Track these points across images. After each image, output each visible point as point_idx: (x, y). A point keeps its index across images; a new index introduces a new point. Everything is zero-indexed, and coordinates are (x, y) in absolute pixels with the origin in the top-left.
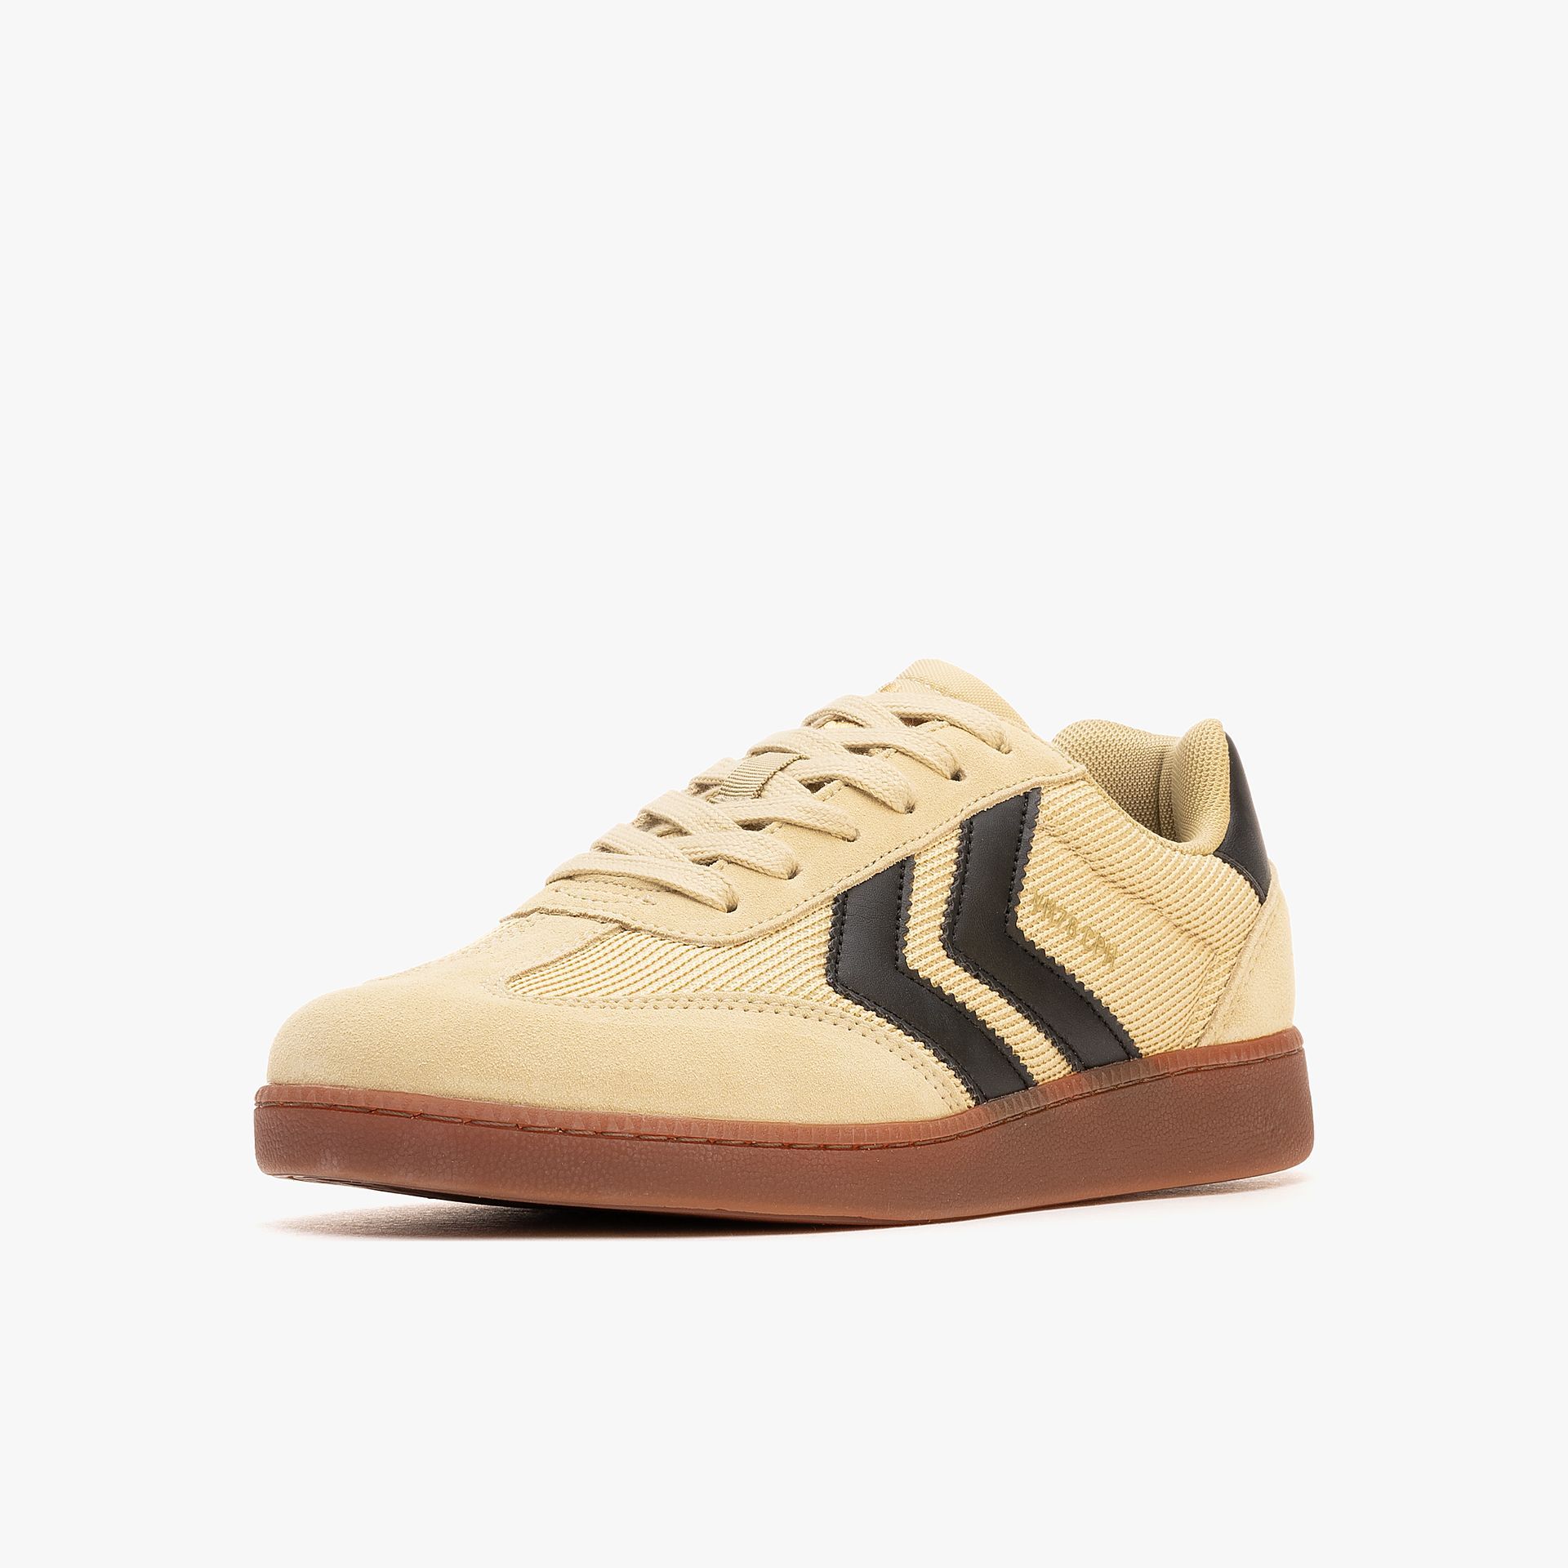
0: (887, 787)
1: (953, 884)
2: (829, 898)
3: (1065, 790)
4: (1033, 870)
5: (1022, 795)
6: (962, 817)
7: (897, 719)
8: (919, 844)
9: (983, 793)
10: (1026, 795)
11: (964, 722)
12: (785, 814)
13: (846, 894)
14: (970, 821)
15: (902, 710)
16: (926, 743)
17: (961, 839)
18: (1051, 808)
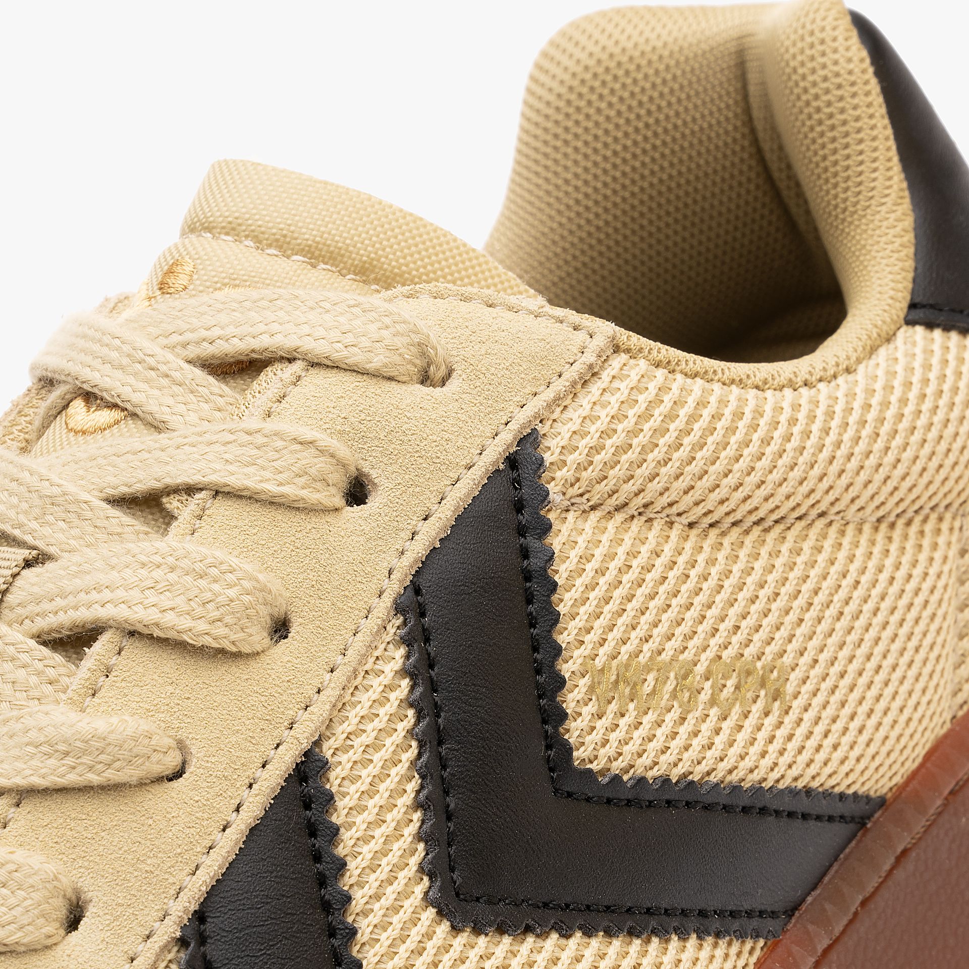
0: (216, 614)
1: (420, 755)
2: (165, 948)
3: (585, 401)
4: (573, 623)
5: (502, 467)
6: (394, 587)
7: (200, 374)
8: (321, 709)
9: (421, 511)
10: (512, 461)
11: (339, 353)
12: (19, 772)
13: (200, 916)
14: (415, 588)
15: (208, 350)
16: (272, 455)
17: (407, 641)
18: (571, 459)
